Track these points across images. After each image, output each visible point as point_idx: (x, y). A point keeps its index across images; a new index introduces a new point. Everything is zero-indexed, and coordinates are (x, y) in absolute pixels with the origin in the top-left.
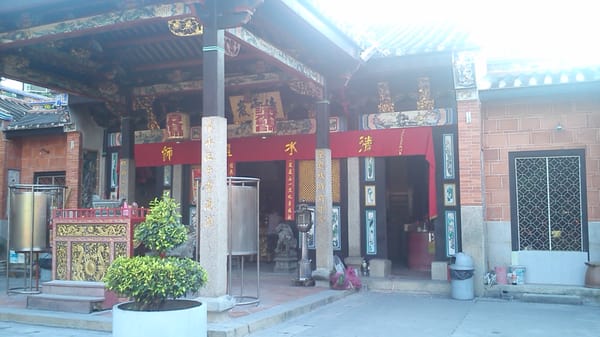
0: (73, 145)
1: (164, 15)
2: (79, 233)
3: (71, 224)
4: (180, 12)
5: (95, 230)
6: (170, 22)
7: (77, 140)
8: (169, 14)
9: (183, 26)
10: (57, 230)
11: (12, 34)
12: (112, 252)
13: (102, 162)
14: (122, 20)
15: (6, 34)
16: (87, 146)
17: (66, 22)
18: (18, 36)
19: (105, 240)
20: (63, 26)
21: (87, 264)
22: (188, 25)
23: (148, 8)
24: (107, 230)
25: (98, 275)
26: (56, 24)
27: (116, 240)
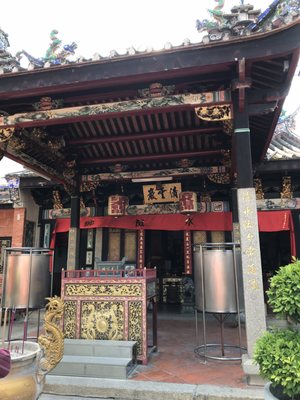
0: (19, 217)
1: (193, 103)
2: (90, 293)
3: (80, 284)
4: (208, 101)
5: (107, 290)
6: (197, 109)
7: (23, 214)
8: (199, 102)
9: (210, 113)
10: (65, 290)
11: (32, 114)
12: (127, 311)
13: (37, 230)
14: (149, 105)
15: (24, 114)
16: (29, 219)
17: (91, 106)
18: (39, 116)
19: (119, 299)
20: (87, 109)
21: (98, 321)
22: (216, 112)
23: (177, 96)
24: (120, 290)
25: (111, 334)
26: (80, 108)
27: (130, 299)
